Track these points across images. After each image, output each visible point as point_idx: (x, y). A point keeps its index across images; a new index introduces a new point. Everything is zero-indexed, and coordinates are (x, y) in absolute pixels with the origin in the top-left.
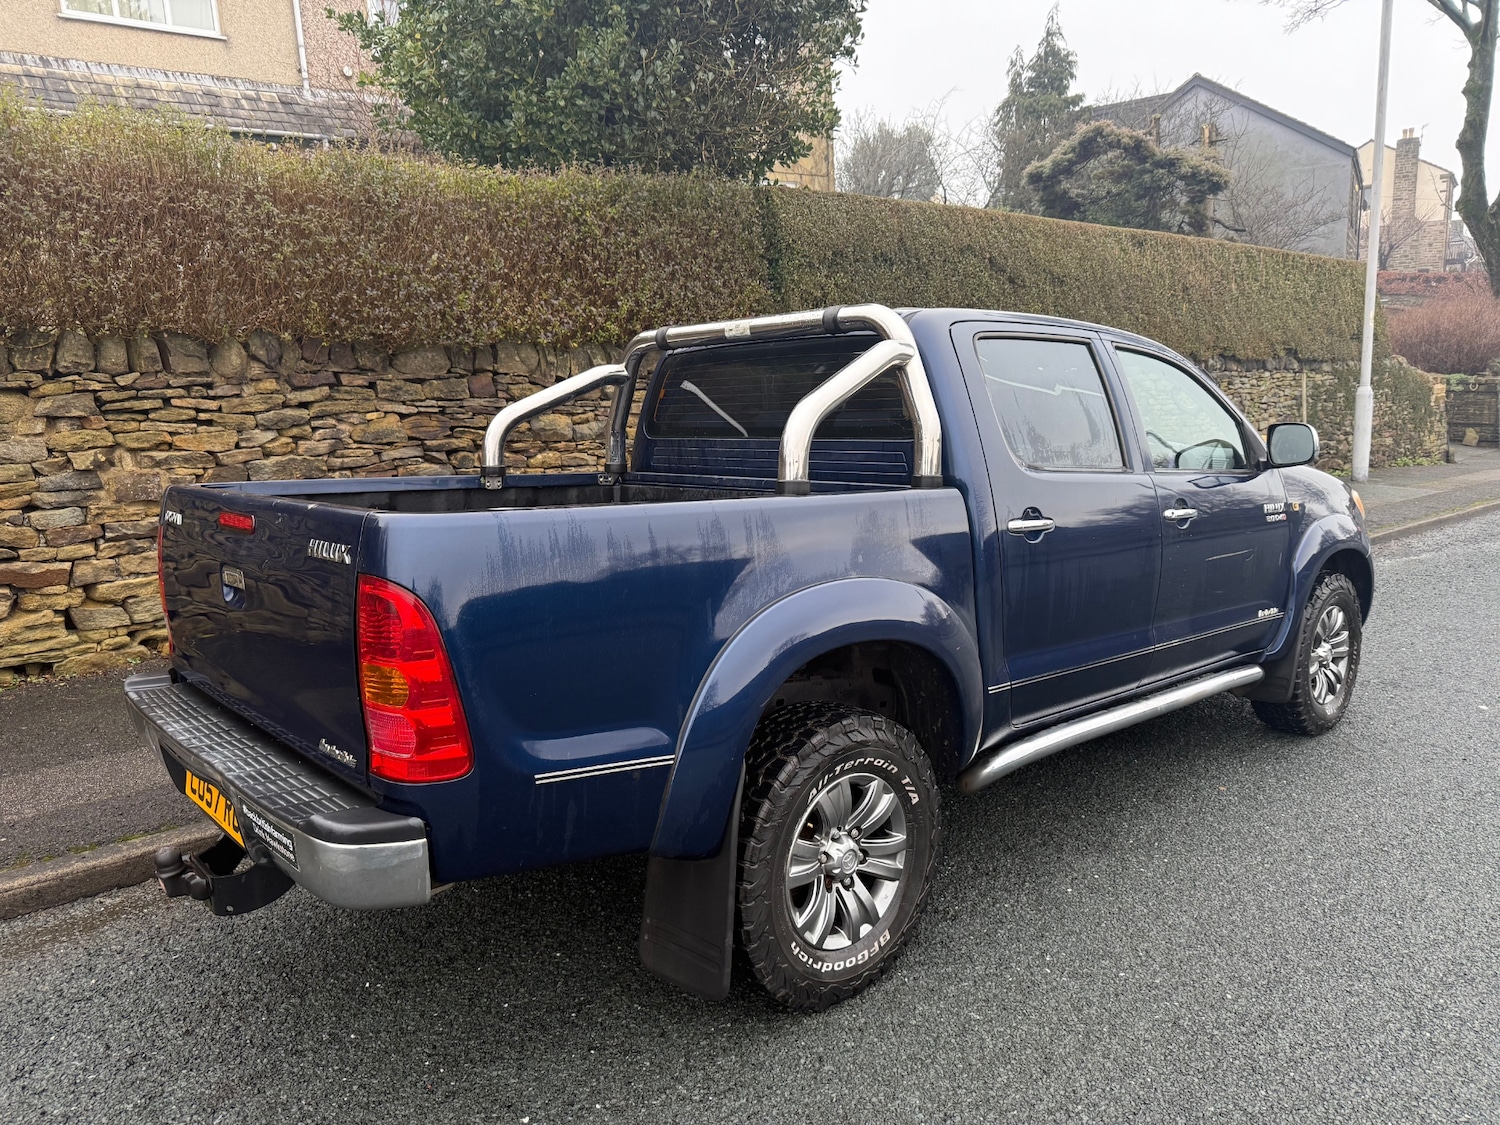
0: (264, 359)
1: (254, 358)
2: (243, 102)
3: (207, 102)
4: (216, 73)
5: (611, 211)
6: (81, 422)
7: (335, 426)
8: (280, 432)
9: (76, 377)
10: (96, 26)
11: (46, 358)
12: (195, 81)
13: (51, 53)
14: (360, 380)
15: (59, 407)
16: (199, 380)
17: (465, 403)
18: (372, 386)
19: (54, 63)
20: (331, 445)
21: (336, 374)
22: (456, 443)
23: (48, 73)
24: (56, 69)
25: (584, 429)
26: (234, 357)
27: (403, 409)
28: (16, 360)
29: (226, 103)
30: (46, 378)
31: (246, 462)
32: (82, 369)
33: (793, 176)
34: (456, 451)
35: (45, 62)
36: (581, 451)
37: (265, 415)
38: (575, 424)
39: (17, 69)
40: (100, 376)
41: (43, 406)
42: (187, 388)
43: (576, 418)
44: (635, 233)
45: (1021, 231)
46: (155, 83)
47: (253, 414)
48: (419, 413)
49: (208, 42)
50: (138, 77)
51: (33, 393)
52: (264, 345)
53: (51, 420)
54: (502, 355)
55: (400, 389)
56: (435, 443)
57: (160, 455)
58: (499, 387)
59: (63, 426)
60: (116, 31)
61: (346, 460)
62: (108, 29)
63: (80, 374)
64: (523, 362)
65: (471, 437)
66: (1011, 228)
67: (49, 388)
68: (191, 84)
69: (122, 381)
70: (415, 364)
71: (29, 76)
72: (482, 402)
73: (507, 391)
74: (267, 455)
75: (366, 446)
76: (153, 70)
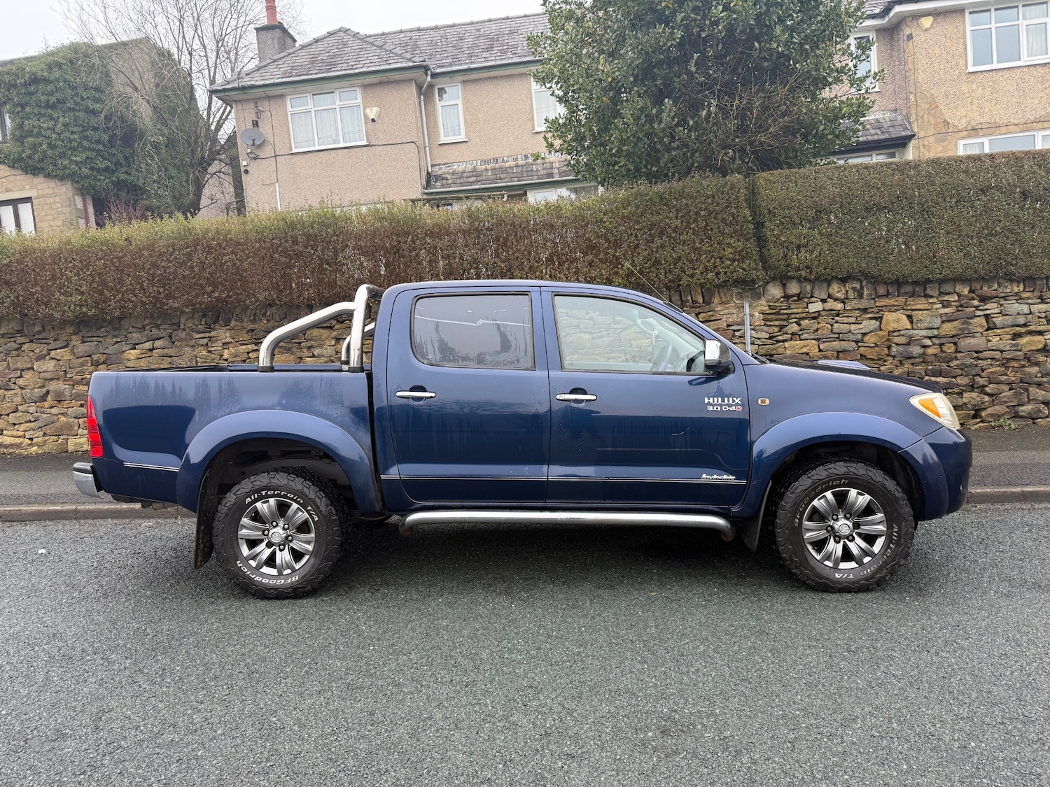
13: (529, 152)
19: (530, 157)
23: (526, 163)
24: (531, 160)
25: (599, 341)
35: (525, 157)
41: (334, 334)
67: (337, 326)
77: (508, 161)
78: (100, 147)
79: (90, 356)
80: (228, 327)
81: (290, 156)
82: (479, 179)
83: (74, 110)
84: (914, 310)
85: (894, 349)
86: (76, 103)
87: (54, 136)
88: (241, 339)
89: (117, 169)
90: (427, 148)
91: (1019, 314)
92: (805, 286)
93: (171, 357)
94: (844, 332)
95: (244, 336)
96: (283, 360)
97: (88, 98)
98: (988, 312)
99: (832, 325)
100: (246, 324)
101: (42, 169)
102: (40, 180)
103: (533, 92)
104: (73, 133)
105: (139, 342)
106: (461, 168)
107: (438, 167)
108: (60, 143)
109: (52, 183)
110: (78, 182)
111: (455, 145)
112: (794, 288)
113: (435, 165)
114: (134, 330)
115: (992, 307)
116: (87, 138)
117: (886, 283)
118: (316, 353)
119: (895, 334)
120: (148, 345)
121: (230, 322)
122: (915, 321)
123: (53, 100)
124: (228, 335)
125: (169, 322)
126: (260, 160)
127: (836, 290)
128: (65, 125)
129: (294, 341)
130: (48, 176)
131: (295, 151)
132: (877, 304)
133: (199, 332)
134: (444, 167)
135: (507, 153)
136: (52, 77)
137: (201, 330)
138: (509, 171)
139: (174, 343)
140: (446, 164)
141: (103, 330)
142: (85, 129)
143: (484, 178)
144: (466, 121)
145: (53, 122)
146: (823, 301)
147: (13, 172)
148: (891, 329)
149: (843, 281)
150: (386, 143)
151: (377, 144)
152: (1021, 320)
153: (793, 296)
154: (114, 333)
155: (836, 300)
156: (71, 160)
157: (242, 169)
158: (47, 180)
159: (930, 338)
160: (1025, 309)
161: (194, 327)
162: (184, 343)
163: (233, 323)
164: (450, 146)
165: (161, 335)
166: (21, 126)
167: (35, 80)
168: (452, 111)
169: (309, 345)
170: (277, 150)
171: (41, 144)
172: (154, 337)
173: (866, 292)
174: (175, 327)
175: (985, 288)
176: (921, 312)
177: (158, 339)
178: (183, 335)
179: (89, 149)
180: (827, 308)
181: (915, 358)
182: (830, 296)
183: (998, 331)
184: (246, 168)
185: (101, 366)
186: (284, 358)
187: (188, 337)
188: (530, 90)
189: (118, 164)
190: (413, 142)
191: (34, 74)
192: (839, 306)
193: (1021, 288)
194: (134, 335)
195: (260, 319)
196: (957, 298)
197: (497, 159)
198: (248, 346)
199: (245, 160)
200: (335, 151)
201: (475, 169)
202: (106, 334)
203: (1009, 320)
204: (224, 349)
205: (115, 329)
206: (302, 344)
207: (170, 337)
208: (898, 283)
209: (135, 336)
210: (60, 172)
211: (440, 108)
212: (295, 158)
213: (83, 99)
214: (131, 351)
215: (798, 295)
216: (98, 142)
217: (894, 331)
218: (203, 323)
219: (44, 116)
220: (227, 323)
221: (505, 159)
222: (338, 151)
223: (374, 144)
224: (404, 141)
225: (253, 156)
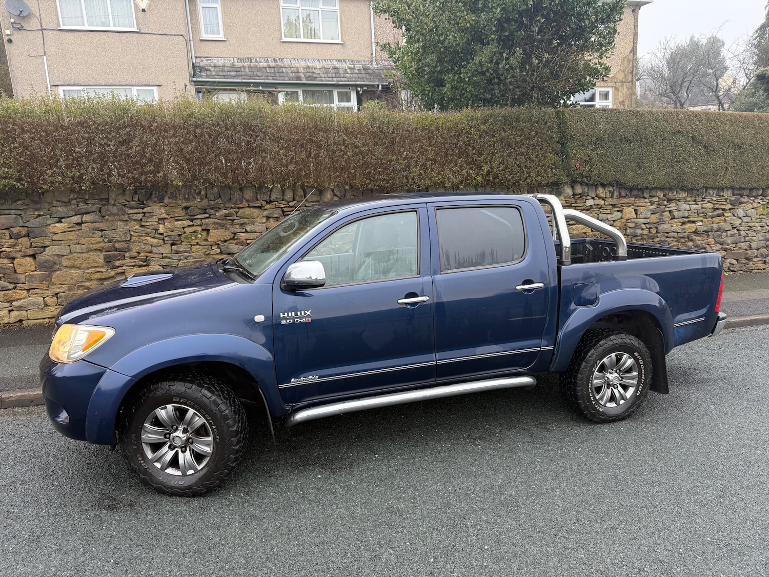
0: (339, 196)
1: (335, 195)
2: (348, 70)
3: (334, 72)
4: (339, 58)
5: (483, 127)
6: (277, 219)
9: (276, 203)
10: (294, 43)
11: (267, 196)
12: (330, 63)
13: (277, 57)
15: (271, 213)
19: (278, 61)
23: (276, 65)
24: (279, 63)
26: (328, 195)
28: (258, 197)
29: (341, 72)
30: (267, 203)
32: (278, 200)
33: (611, 83)
35: (275, 61)
39: (265, 65)
40: (284, 202)
41: (266, 213)
44: (494, 136)
45: (714, 121)
46: (314, 65)
49: (336, 45)
50: (309, 63)
51: (263, 208)
52: (339, 190)
53: (268, 218)
59: (271, 220)
60: (301, 44)
62: (299, 44)
63: (278, 202)
66: (708, 120)
67: (268, 206)
68: (328, 65)
69: (291, 204)
71: (269, 67)
76: (314, 60)
77: (260, 62)
79: (8, 229)
80: (161, 204)
81: (58, 32)
82: (238, 73)
84: (638, 206)
85: (628, 231)
88: (176, 215)
90: (192, 42)
91: (685, 210)
92: (585, 188)
93: (102, 230)
94: (605, 219)
95: (180, 213)
96: (219, 235)
98: (671, 209)
99: (598, 215)
100: (180, 202)
103: (281, 8)
105: (66, 216)
106: (220, 62)
107: (200, 59)
111: (214, 42)
112: (579, 190)
113: (197, 58)
114: (59, 204)
115: (673, 206)
117: (625, 189)
118: (248, 229)
119: (629, 221)
120: (76, 219)
121: (163, 199)
122: (639, 213)
124: (163, 211)
125: (97, 197)
126: (24, 32)
127: (601, 191)
129: (228, 218)
131: (62, 27)
132: (621, 202)
133: (132, 208)
134: (204, 59)
135: (260, 55)
137: (135, 206)
138: (264, 70)
139: (103, 217)
140: (206, 58)
141: (20, 202)
143: (243, 74)
144: (224, 22)
146: (593, 198)
148: (627, 218)
149: (604, 186)
150: (155, 33)
151: (147, 32)
152: (686, 214)
153: (577, 195)
154: (35, 206)
155: (599, 198)
157: (5, 38)
159: (645, 224)
160: (687, 207)
161: (127, 203)
162: (116, 217)
163: (166, 200)
164: (210, 43)
165: (90, 210)
168: (211, 13)
169: (242, 222)
170: (43, 24)
172: (83, 211)
173: (616, 194)
174: (104, 202)
175: (670, 194)
176: (642, 208)
177: (87, 213)
178: (114, 210)
180: (596, 204)
181: (638, 236)
182: (597, 196)
183: (676, 220)
184: (9, 37)
185: (23, 239)
186: (219, 233)
187: (120, 212)
188: (278, 6)
190: (182, 36)
192: (602, 202)
193: (686, 195)
194: (59, 209)
195: (194, 198)
196: (658, 200)
197: (251, 59)
198: (184, 222)
199: (8, 29)
200: (106, 33)
201: (233, 66)
202: (25, 207)
203: (681, 214)
204: (159, 224)
205: (35, 202)
206: (236, 221)
207: (100, 211)
208: (631, 189)
209: (61, 210)
211: (201, 8)
212: (63, 34)
214: (57, 225)
215: (580, 194)
217: (628, 219)
218: (136, 199)
220: (161, 200)
221: (258, 59)
222: (109, 33)
223: (145, 32)
224: (173, 33)
225: (19, 26)
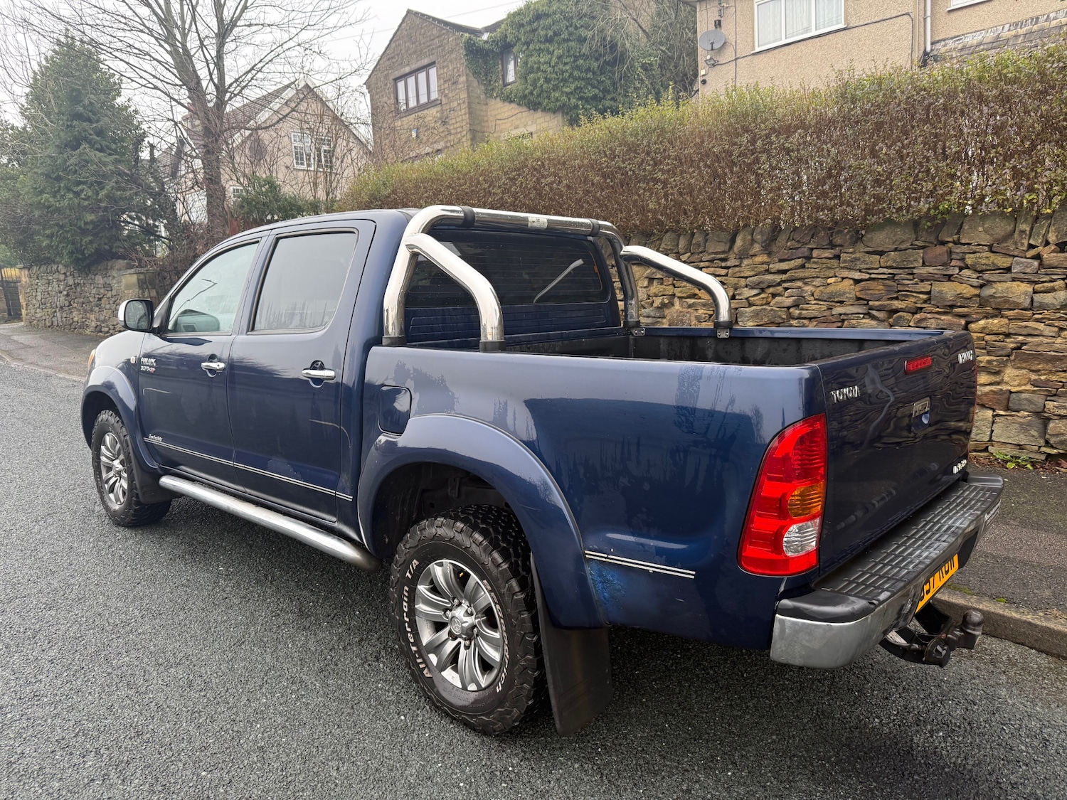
0: (759, 241)
1: (755, 240)
7: (800, 288)
8: (763, 290)
14: (827, 254)
16: (719, 256)
17: (915, 271)
18: (837, 257)
20: (795, 301)
21: (812, 249)
22: (897, 304)
25: (1047, 298)
26: (741, 241)
27: (857, 276)
31: (737, 309)
34: (896, 311)
36: (1037, 321)
37: (751, 279)
38: (1035, 292)
39: (1062, 21)
42: (711, 261)
43: (1038, 287)
47: (746, 277)
48: (870, 279)
53: (650, 279)
54: (966, 227)
55: (859, 260)
56: (877, 303)
57: (691, 301)
58: (953, 256)
59: (654, 282)
61: (804, 312)
64: (986, 231)
65: (913, 300)
70: (880, 239)
72: (931, 269)
73: (963, 259)
74: (750, 305)
75: (822, 303)
77: (1055, 18)
78: (590, 75)
81: (752, 56)
83: (568, 40)
86: (570, 34)
87: (549, 69)
89: (604, 96)
90: (929, 20)
97: (582, 26)
101: (540, 103)
102: (539, 114)
104: (566, 64)
106: (977, 39)
107: (943, 43)
108: (554, 75)
109: (548, 117)
110: (567, 114)
111: (972, 8)
113: (938, 42)
116: (578, 68)
123: (550, 33)
126: (719, 67)
128: (559, 57)
130: (544, 110)
131: (757, 49)
134: (951, 41)
136: (551, 10)
138: (1055, 32)
140: (955, 37)
142: (576, 58)
145: (549, 56)
147: (522, 109)
150: (869, 22)
151: (858, 24)
156: (562, 92)
157: (700, 80)
158: (544, 114)
164: (965, 11)
166: (526, 63)
167: (538, 17)
170: (738, 51)
171: (539, 79)
179: (579, 79)
184: (704, 78)
189: (606, 91)
190: (907, 14)
191: (537, 10)
197: (1037, 19)
199: (704, 68)
200: (804, 43)
201: (998, 38)
210: (552, 105)
212: (757, 58)
213: (576, 28)
216: (588, 70)
219: (543, 51)
221: (1052, 15)
222: (808, 41)
223: (855, 25)
224: (894, 15)
225: (713, 62)
